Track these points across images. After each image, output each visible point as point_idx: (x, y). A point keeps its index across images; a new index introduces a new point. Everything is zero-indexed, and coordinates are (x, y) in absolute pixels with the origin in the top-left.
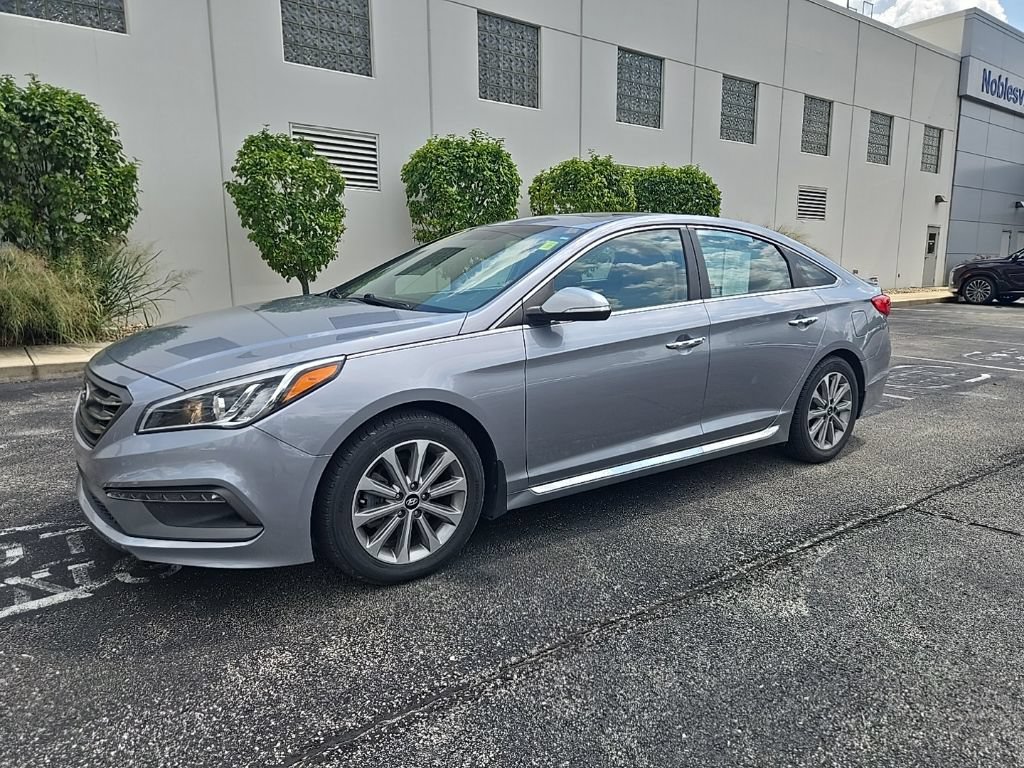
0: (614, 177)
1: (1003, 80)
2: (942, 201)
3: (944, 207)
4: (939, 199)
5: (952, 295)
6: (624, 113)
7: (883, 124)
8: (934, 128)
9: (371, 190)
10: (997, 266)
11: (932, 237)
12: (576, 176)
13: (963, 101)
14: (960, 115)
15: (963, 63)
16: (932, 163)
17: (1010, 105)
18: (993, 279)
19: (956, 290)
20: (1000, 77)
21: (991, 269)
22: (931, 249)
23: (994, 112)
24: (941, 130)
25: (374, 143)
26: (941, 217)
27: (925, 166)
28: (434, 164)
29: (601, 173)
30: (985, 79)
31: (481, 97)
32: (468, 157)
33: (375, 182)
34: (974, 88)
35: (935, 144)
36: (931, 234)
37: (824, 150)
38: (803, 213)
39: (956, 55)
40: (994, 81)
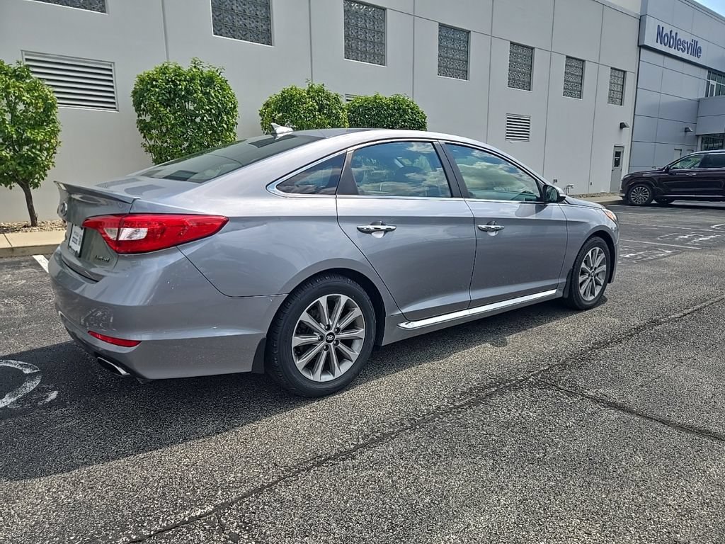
0: (325, 102)
1: (674, 34)
2: (625, 126)
3: (627, 131)
4: (622, 126)
5: (621, 199)
6: (352, 51)
7: (576, 66)
8: (619, 70)
9: (108, 111)
10: (655, 176)
11: (618, 154)
12: (291, 100)
13: (642, 50)
14: (639, 60)
15: (641, 20)
16: (617, 97)
17: (679, 54)
18: (650, 185)
19: (624, 195)
20: (671, 32)
21: (650, 178)
22: (617, 163)
23: (667, 59)
24: (625, 72)
25: (111, 70)
26: (625, 139)
27: (611, 100)
28: (149, 87)
29: (313, 98)
30: (659, 33)
31: (216, 34)
32: (180, 81)
33: (114, 103)
34: (650, 40)
35: (620, 82)
36: (616, 152)
37: (528, 86)
38: (510, 134)
39: (637, 14)
40: (667, 34)
